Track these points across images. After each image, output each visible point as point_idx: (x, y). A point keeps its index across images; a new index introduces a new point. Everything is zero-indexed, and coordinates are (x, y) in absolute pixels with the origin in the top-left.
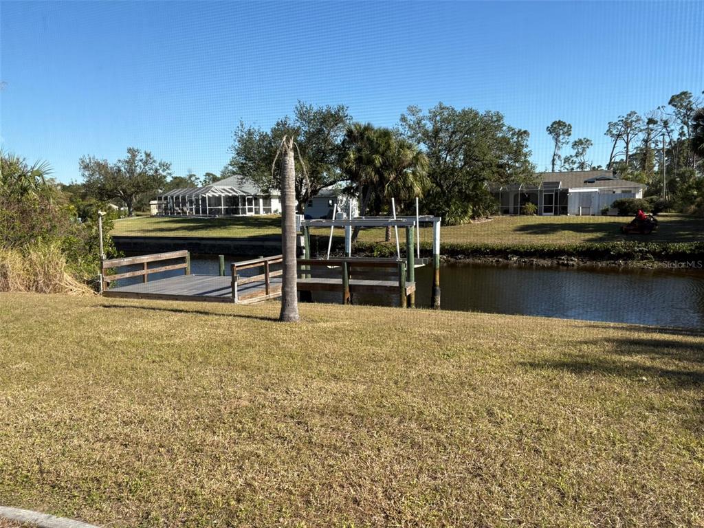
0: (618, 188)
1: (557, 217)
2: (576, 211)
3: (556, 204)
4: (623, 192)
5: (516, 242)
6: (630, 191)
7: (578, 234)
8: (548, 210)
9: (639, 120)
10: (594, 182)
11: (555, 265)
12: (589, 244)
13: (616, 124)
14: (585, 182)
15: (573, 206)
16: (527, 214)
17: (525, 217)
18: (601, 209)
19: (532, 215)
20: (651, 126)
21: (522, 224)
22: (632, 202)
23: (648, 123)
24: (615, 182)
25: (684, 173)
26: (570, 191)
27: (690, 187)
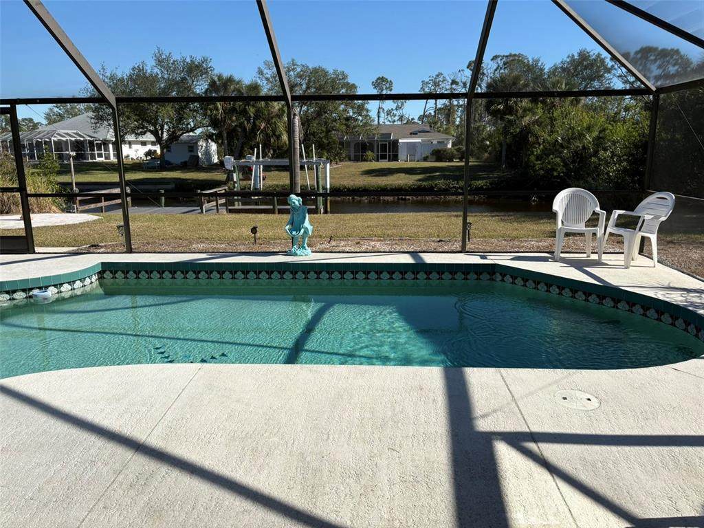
0: (435, 138)
1: (389, 163)
2: (405, 158)
3: (389, 152)
4: (438, 142)
5: (365, 183)
6: (443, 142)
7: (411, 176)
8: (383, 157)
9: (444, 80)
10: (416, 134)
11: (396, 200)
12: (419, 183)
13: (427, 83)
14: (411, 134)
15: (402, 154)
16: (367, 161)
17: (366, 163)
18: (423, 156)
19: (371, 161)
20: (454, 86)
21: (367, 168)
22: (445, 151)
23: (452, 84)
24: (432, 134)
25: (479, 127)
26: (400, 141)
27: (484, 139)
